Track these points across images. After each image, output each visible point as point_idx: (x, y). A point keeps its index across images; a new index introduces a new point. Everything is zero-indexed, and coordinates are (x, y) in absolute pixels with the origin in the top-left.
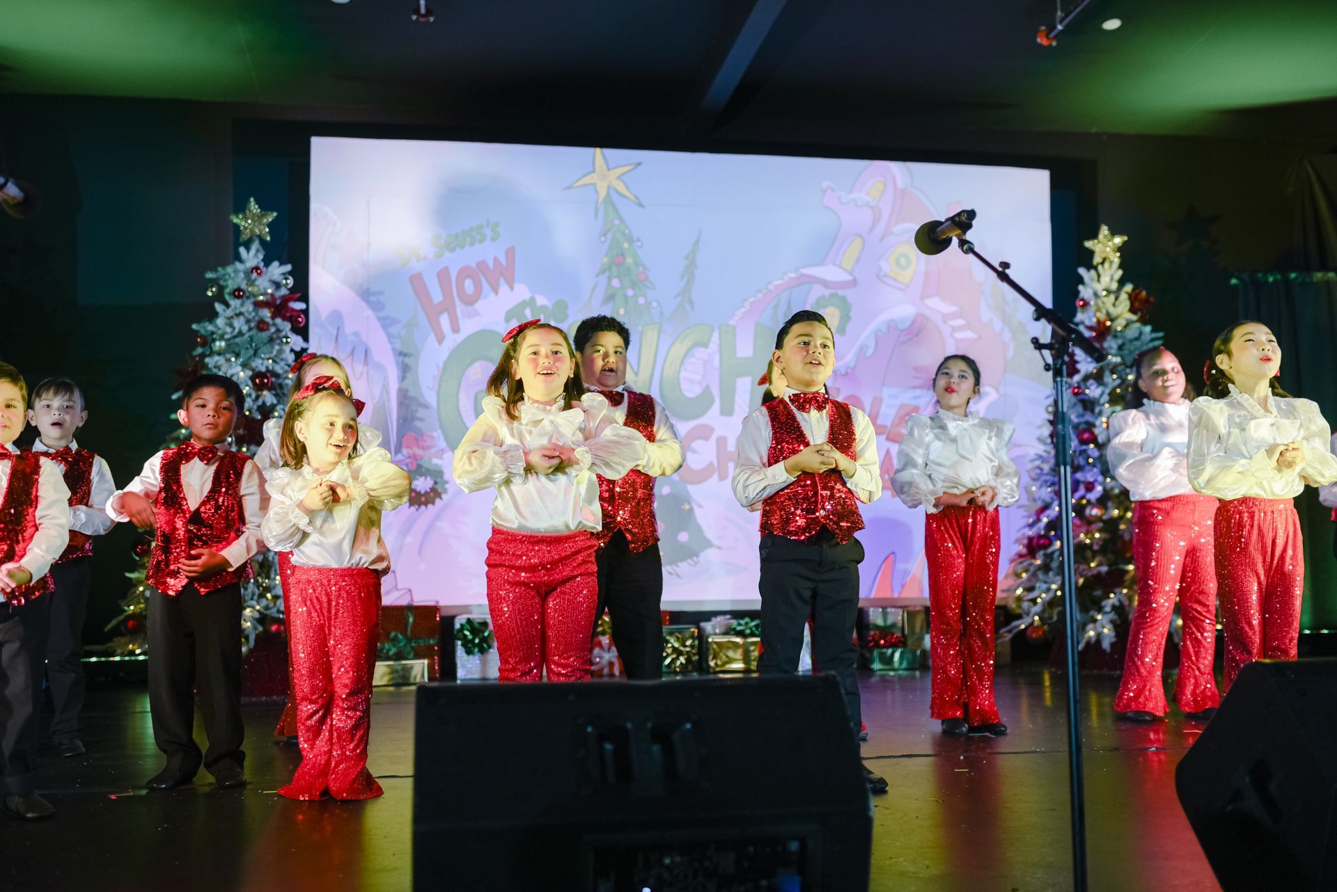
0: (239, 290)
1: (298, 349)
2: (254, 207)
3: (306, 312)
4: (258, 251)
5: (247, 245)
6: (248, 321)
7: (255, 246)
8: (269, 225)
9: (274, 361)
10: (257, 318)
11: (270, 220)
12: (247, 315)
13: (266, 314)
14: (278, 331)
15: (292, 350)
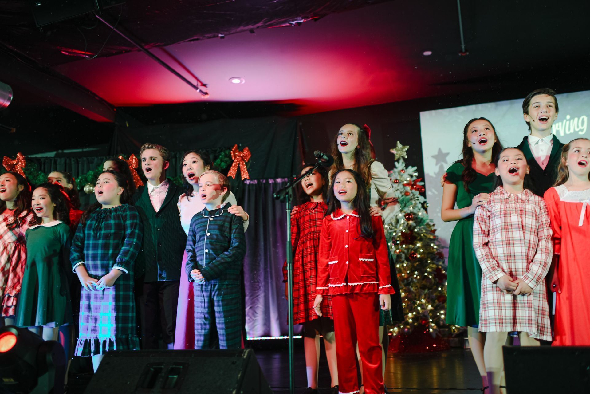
0: (396, 180)
1: (422, 202)
2: (399, 145)
3: (424, 186)
4: (402, 163)
5: (398, 161)
6: (401, 192)
7: (401, 161)
8: (407, 152)
9: (413, 208)
10: (405, 191)
11: (406, 149)
12: (400, 190)
13: (408, 188)
14: (414, 195)
15: (420, 203)
